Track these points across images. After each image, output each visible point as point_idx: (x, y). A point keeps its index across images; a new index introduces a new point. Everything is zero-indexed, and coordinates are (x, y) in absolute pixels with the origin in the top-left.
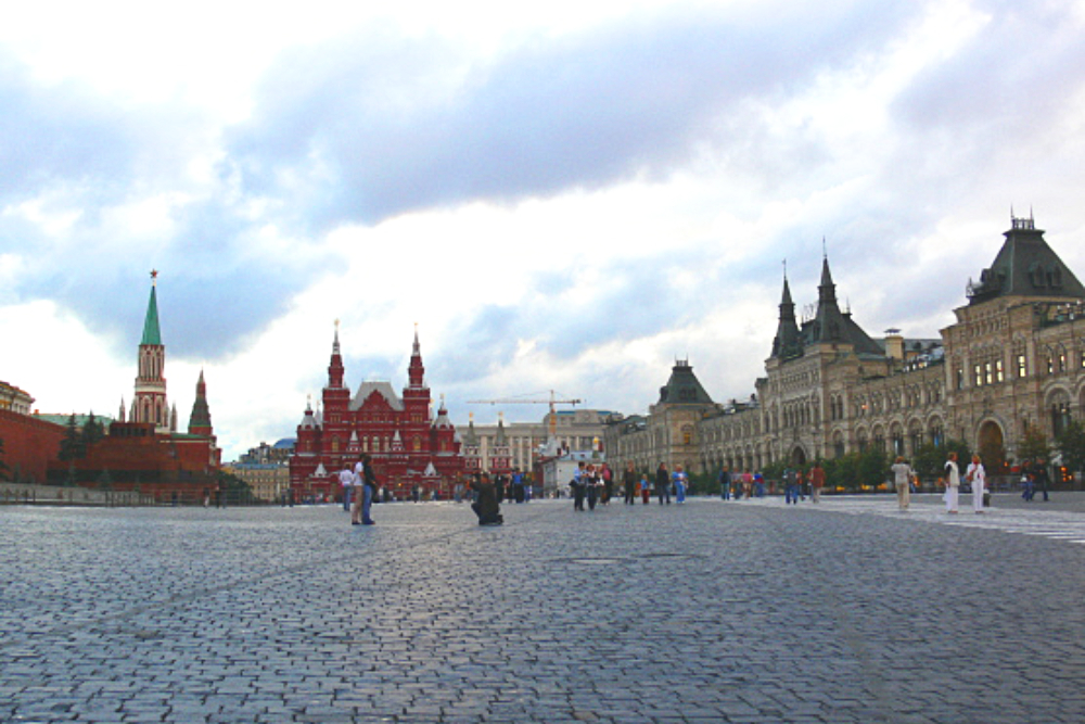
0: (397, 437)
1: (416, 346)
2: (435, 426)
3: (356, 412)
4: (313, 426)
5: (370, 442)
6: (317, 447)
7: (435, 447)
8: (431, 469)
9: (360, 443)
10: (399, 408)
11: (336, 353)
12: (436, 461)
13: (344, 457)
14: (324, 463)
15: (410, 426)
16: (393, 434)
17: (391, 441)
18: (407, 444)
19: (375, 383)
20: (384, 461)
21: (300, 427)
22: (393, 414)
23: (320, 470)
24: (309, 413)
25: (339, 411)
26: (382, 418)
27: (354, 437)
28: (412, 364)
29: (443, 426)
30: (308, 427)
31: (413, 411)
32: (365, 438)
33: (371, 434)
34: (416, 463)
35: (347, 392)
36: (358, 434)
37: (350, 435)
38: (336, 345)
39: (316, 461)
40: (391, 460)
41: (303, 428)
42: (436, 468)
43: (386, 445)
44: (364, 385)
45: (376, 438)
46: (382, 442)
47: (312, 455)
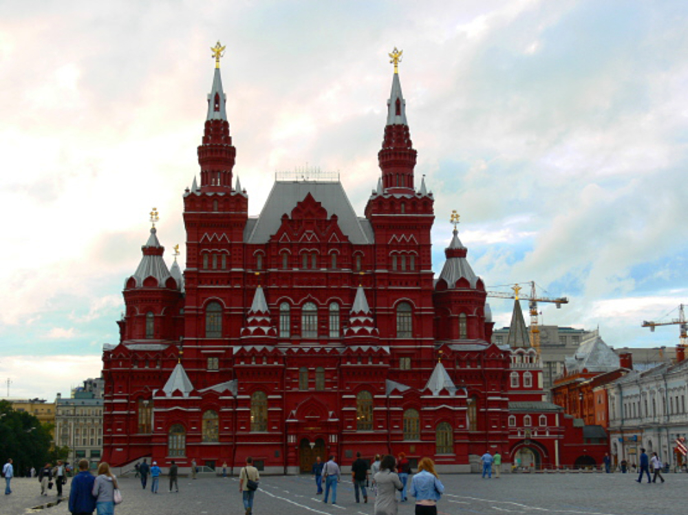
0: (361, 303)
1: (397, 105)
2: (442, 282)
3: (266, 247)
4: (162, 281)
5: (295, 316)
6: (170, 328)
7: (445, 329)
8: (440, 380)
9: (274, 314)
10: (362, 236)
11: (217, 116)
12: (453, 361)
13: (236, 349)
14: (184, 364)
15: (389, 279)
16: (351, 296)
17: (345, 315)
18: (384, 321)
19: (306, 183)
20: (334, 358)
21: (131, 282)
22: (349, 250)
23: (178, 381)
24: (153, 251)
25: (223, 244)
26: (324, 260)
27: (259, 303)
28: (387, 142)
29: (463, 282)
30: (150, 281)
31: (396, 245)
32: (285, 307)
33: (299, 295)
34: (405, 364)
35: (241, 201)
36: (268, 295)
37: (249, 296)
38: (217, 100)
39: (167, 361)
40: (349, 356)
41: (139, 284)
42: (454, 376)
43: (334, 321)
44: (280, 188)
45: (309, 307)
46: (323, 316)
47: (159, 347)
